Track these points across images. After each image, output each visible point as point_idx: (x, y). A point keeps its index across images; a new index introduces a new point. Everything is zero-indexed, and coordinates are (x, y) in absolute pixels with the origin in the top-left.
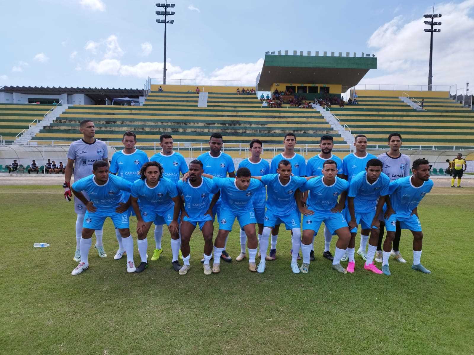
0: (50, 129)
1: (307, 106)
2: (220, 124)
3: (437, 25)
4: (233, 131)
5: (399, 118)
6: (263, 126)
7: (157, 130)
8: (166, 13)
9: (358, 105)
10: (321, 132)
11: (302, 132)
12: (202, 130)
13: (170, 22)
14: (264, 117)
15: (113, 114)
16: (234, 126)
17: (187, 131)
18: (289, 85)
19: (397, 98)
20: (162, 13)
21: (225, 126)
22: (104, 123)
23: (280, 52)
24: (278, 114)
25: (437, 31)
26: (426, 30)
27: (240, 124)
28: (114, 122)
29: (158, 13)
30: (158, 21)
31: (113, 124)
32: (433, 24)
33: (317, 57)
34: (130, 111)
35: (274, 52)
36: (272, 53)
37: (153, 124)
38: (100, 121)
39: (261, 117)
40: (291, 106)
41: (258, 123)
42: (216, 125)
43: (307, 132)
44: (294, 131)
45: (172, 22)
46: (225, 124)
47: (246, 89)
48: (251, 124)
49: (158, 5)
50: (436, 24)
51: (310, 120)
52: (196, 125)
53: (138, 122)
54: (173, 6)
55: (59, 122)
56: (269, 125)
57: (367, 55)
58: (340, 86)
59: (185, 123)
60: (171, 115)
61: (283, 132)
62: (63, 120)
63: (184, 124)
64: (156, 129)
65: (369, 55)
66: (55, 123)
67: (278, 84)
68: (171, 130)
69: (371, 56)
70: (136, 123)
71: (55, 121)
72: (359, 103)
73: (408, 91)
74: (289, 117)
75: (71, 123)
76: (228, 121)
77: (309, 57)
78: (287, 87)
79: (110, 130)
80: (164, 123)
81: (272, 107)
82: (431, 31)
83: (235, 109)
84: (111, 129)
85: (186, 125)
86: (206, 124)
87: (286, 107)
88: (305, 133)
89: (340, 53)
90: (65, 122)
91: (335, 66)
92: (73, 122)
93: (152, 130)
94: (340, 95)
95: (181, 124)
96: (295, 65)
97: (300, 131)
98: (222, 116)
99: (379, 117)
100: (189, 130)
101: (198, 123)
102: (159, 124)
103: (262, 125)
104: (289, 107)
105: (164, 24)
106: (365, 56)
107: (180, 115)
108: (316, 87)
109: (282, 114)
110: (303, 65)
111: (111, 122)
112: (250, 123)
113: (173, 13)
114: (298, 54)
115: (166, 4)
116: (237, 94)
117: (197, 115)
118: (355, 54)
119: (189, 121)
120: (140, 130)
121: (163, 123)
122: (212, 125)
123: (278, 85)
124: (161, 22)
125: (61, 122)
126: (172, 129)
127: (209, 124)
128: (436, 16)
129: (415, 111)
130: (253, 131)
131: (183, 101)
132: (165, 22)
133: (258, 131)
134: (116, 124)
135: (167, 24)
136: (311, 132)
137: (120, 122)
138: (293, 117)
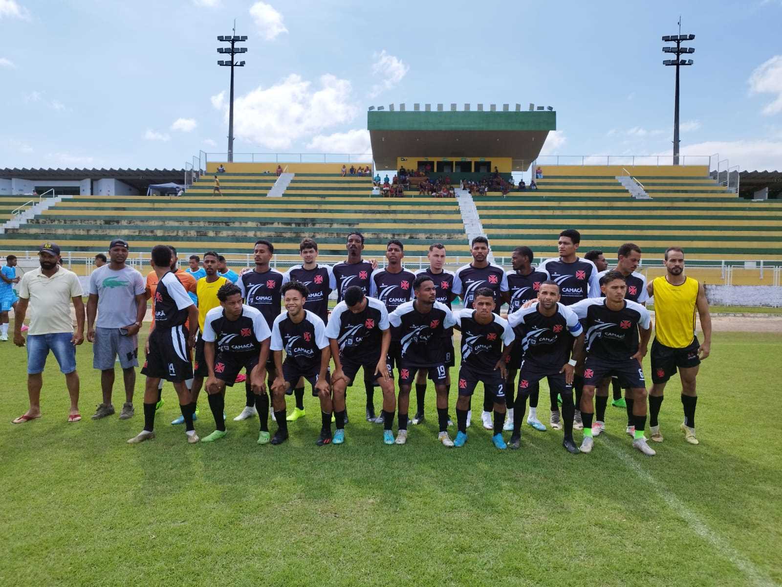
0: (14, 233)
1: (445, 194)
2: (282, 223)
3: (686, 52)
4: (294, 235)
5: (590, 213)
6: (351, 227)
7: (175, 234)
8: (232, 50)
9: (537, 190)
10: (439, 236)
11: (407, 237)
12: (244, 234)
13: (239, 64)
14: (360, 212)
15: (124, 209)
16: (305, 226)
17: (221, 235)
18: (423, 159)
19: (613, 178)
20: (227, 51)
21: (289, 227)
22: (103, 223)
23: (392, 106)
24: (386, 208)
25: (687, 63)
26: (667, 63)
27: (314, 224)
28: (118, 222)
29: (220, 51)
30: (221, 63)
31: (116, 224)
32: (679, 51)
33: (454, 114)
34: (152, 204)
35: (382, 108)
36: (379, 108)
37: (176, 224)
38: (96, 221)
39: (356, 212)
40: (420, 193)
41: (343, 221)
42: (276, 225)
43: (414, 236)
44: (394, 235)
45: (242, 64)
46: (290, 224)
47: (357, 168)
48: (332, 224)
49: (221, 39)
50: (684, 51)
51: (435, 217)
52: (244, 225)
53: (153, 222)
54: (244, 39)
55: (36, 223)
56: (362, 226)
57: (539, 108)
58: (509, 161)
59: (226, 223)
60: (211, 210)
61: (375, 236)
62: (42, 218)
63: (224, 224)
64: (173, 232)
65: (543, 108)
66: (30, 223)
67: (405, 158)
68: (195, 234)
69: (546, 110)
70: (150, 223)
71: (29, 221)
72: (539, 187)
73: (633, 166)
74: (402, 212)
75: (54, 223)
76: (297, 218)
77: (440, 114)
78: (420, 164)
79: (103, 233)
80: (193, 223)
81: (386, 196)
82: (677, 64)
83: (323, 200)
84: (105, 233)
85: (228, 225)
86: (259, 224)
87: (412, 196)
88: (411, 238)
89: (493, 106)
90: (45, 222)
91: (483, 127)
92: (56, 222)
93: (166, 234)
94: (510, 174)
95: (221, 224)
96: (416, 127)
97: (403, 236)
98: (294, 211)
99: (555, 211)
100: (224, 234)
101: (246, 223)
102: (187, 224)
103: (350, 225)
104: (415, 196)
105: (230, 67)
106: (535, 109)
107: (226, 210)
108: (468, 162)
109: (393, 208)
110: (430, 127)
111: (114, 221)
112: (331, 221)
113: (244, 50)
114: (422, 109)
115: (234, 37)
116: (340, 175)
117: (253, 210)
118: (518, 106)
119: (234, 220)
120: (148, 234)
121: (191, 222)
122: (269, 226)
123: (404, 160)
124: (226, 65)
125: (38, 222)
126: (198, 232)
127: (264, 224)
128: (684, 38)
129: (632, 199)
130: (327, 234)
131: (248, 188)
132: (231, 64)
133: (335, 235)
134: (120, 224)
135: (234, 67)
136: (422, 236)
137: (126, 221)
138: (408, 212)
